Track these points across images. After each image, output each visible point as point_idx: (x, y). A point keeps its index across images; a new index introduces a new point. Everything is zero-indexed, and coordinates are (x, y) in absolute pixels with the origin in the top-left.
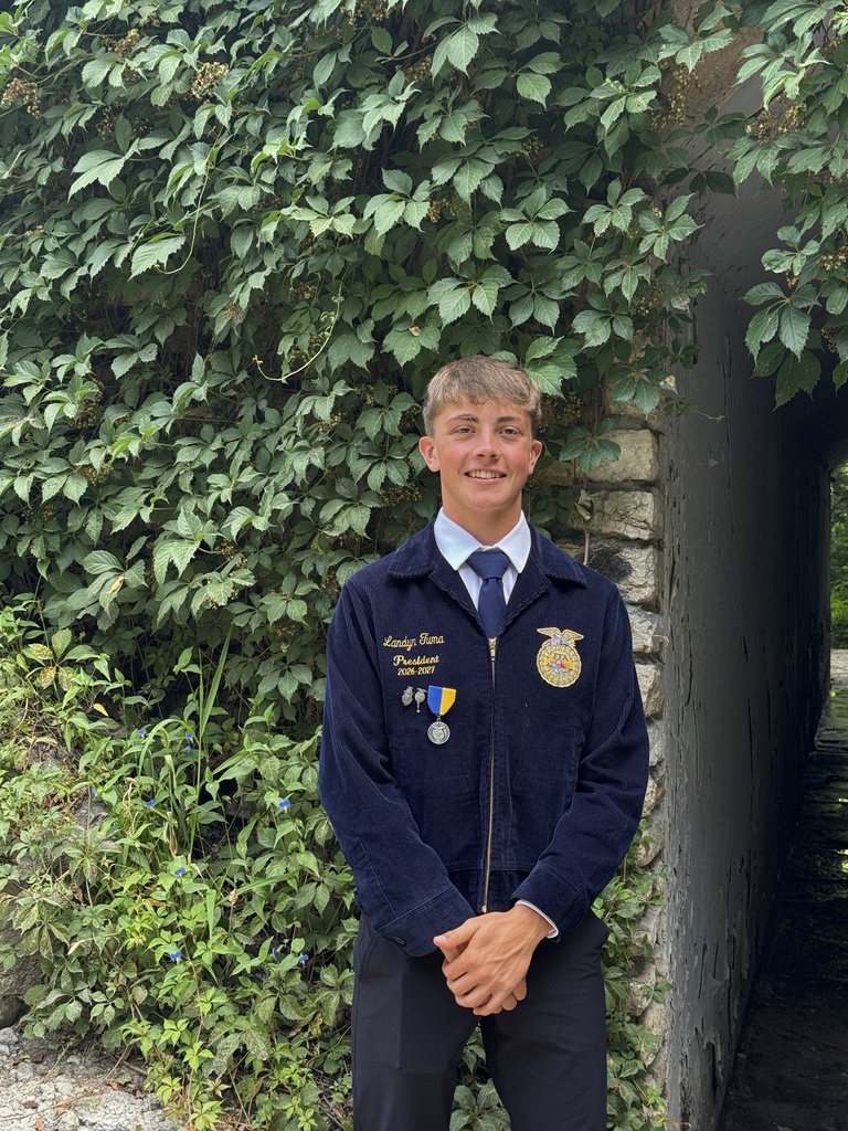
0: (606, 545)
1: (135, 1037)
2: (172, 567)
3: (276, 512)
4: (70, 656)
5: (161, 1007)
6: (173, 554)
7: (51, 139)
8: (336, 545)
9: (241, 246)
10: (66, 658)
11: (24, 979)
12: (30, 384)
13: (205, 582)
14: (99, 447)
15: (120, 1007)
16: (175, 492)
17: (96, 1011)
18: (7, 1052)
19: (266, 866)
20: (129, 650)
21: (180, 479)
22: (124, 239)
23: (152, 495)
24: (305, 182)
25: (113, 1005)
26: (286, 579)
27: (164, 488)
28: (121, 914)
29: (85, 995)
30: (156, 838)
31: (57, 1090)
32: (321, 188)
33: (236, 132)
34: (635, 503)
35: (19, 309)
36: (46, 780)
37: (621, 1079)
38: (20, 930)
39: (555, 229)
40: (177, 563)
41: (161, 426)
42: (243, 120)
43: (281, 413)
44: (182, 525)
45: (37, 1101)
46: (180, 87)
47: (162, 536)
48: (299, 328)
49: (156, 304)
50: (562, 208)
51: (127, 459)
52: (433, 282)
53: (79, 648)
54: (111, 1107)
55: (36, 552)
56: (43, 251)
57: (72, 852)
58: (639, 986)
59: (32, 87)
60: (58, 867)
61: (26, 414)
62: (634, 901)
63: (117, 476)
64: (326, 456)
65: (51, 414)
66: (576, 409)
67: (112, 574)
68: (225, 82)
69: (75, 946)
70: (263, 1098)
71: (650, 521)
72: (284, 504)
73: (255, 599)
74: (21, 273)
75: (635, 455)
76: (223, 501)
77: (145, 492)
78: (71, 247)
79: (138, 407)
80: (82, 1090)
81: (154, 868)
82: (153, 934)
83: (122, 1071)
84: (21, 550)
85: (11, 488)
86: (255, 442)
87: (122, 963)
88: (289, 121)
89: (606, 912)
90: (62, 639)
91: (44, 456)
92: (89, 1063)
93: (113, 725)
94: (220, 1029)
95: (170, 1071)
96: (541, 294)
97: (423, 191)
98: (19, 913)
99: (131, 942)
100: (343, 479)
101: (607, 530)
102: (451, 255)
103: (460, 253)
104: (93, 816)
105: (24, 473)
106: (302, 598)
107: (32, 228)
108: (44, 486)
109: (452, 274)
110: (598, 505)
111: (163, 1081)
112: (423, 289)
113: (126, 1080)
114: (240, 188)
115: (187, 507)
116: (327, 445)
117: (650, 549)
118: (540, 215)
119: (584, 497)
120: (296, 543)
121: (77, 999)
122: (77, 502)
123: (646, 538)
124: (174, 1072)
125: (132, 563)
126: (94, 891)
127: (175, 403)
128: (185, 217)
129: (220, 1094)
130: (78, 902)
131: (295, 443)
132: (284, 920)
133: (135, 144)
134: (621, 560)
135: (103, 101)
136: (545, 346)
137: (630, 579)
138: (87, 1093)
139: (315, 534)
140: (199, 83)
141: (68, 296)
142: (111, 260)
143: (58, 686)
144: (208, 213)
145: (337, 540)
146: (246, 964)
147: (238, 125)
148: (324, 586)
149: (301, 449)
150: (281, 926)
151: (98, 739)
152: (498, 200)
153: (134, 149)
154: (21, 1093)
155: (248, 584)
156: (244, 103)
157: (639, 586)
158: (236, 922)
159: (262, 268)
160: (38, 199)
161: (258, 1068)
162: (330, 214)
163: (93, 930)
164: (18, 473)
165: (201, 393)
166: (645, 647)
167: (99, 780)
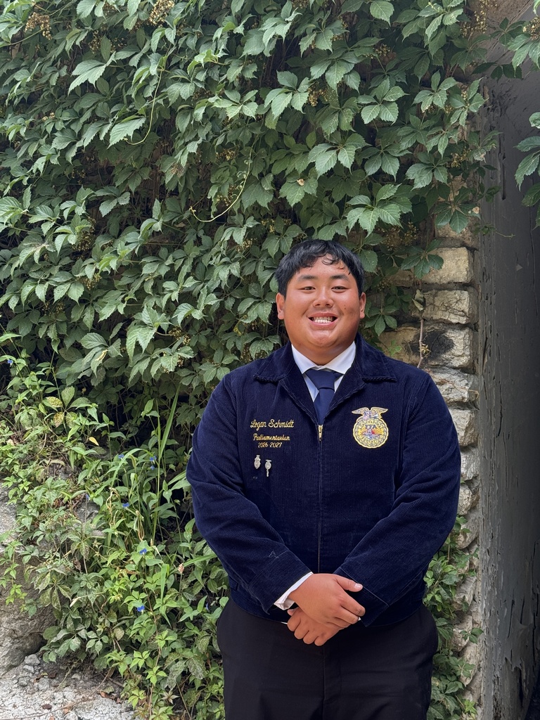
0: (436, 328)
1: (116, 662)
2: (138, 345)
3: (208, 307)
4: (73, 405)
5: (134, 642)
6: (139, 337)
7: (58, 54)
8: (250, 329)
9: (182, 124)
10: (71, 406)
11: (44, 622)
12: (46, 221)
13: (161, 355)
14: (91, 264)
15: (106, 642)
16: (141, 293)
17: (90, 645)
18: (33, 670)
19: (203, 548)
20: (114, 401)
21: (145, 285)
22: (106, 121)
23: (127, 296)
24: (226, 79)
25: (101, 640)
26: (216, 353)
27: (134, 291)
28: (106, 579)
29: (83, 634)
30: (130, 528)
31: (64, 697)
32: (236, 84)
33: (180, 46)
34: (456, 298)
35: (38, 170)
36: (56, 489)
37: (447, 694)
38: (39, 590)
39: (395, 107)
40: (141, 343)
41: (132, 249)
42: (184, 38)
43: (213, 239)
44: (145, 316)
45: (51, 704)
46: (142, 15)
47: (133, 323)
48: (222, 180)
49: (129, 165)
50: (400, 93)
51: (109, 272)
52: (313, 147)
53: (80, 400)
54: (100, 709)
55: (51, 335)
56: (54, 130)
57: (73, 537)
58: (460, 631)
59: (45, 18)
60: (64, 548)
61: (44, 241)
62: (455, 573)
63: (105, 283)
64: (242, 268)
65: (59, 241)
66: (413, 234)
67: (99, 349)
68: (172, 12)
69: (75, 600)
70: (202, 704)
71: (467, 310)
72: (213, 301)
73: (197, 367)
74: (40, 146)
75: (455, 265)
76: (173, 300)
77: (122, 294)
78: (73, 127)
79: (119, 236)
80: (81, 697)
81: (129, 549)
82: (127, 593)
83: (108, 684)
84: (41, 334)
85: (33, 292)
86: (194, 259)
87: (108, 612)
88: (214, 38)
89: (436, 580)
90: (68, 393)
91: (55, 271)
92: (87, 678)
93: (102, 451)
94: (173, 657)
95: (139, 685)
96: (387, 153)
97: (305, 84)
98: (38, 578)
99: (112, 598)
100: (254, 284)
101: (435, 317)
102: (324, 128)
103: (330, 127)
104: (89, 513)
105: (42, 282)
106: (227, 366)
107: (48, 114)
108: (55, 291)
109: (324, 141)
110: (429, 300)
111: (133, 692)
112: (306, 153)
113: (111, 691)
114: (182, 84)
115: (149, 303)
116: (242, 261)
117: (467, 330)
118: (385, 99)
119: (418, 295)
120: (223, 328)
121: (78, 636)
122: (77, 301)
123: (464, 322)
124: (142, 686)
125: (113, 341)
126: (89, 564)
127: (141, 233)
128: (146, 105)
129: (172, 702)
130: (78, 571)
131: (221, 259)
132: (216, 584)
133: (113, 55)
134: (446, 338)
135: (92, 27)
136: (389, 191)
137: (453, 351)
138: (84, 700)
139: (236, 322)
140: (155, 13)
141: (70, 161)
142: (98, 136)
143: (66, 425)
144: (161, 101)
145: (250, 326)
146: (190, 614)
147: (181, 42)
148: (242, 357)
149: (225, 263)
150: (214, 589)
151: (91, 461)
152: (357, 88)
153: (112, 58)
154: (40, 699)
155: (189, 357)
156: (185, 26)
157: (459, 356)
158: (184, 586)
159: (196, 138)
160: (51, 94)
161: (198, 684)
162: (242, 102)
163: (88, 591)
164: (38, 282)
165: (158, 226)
166: (463, 398)
167: (92, 489)
